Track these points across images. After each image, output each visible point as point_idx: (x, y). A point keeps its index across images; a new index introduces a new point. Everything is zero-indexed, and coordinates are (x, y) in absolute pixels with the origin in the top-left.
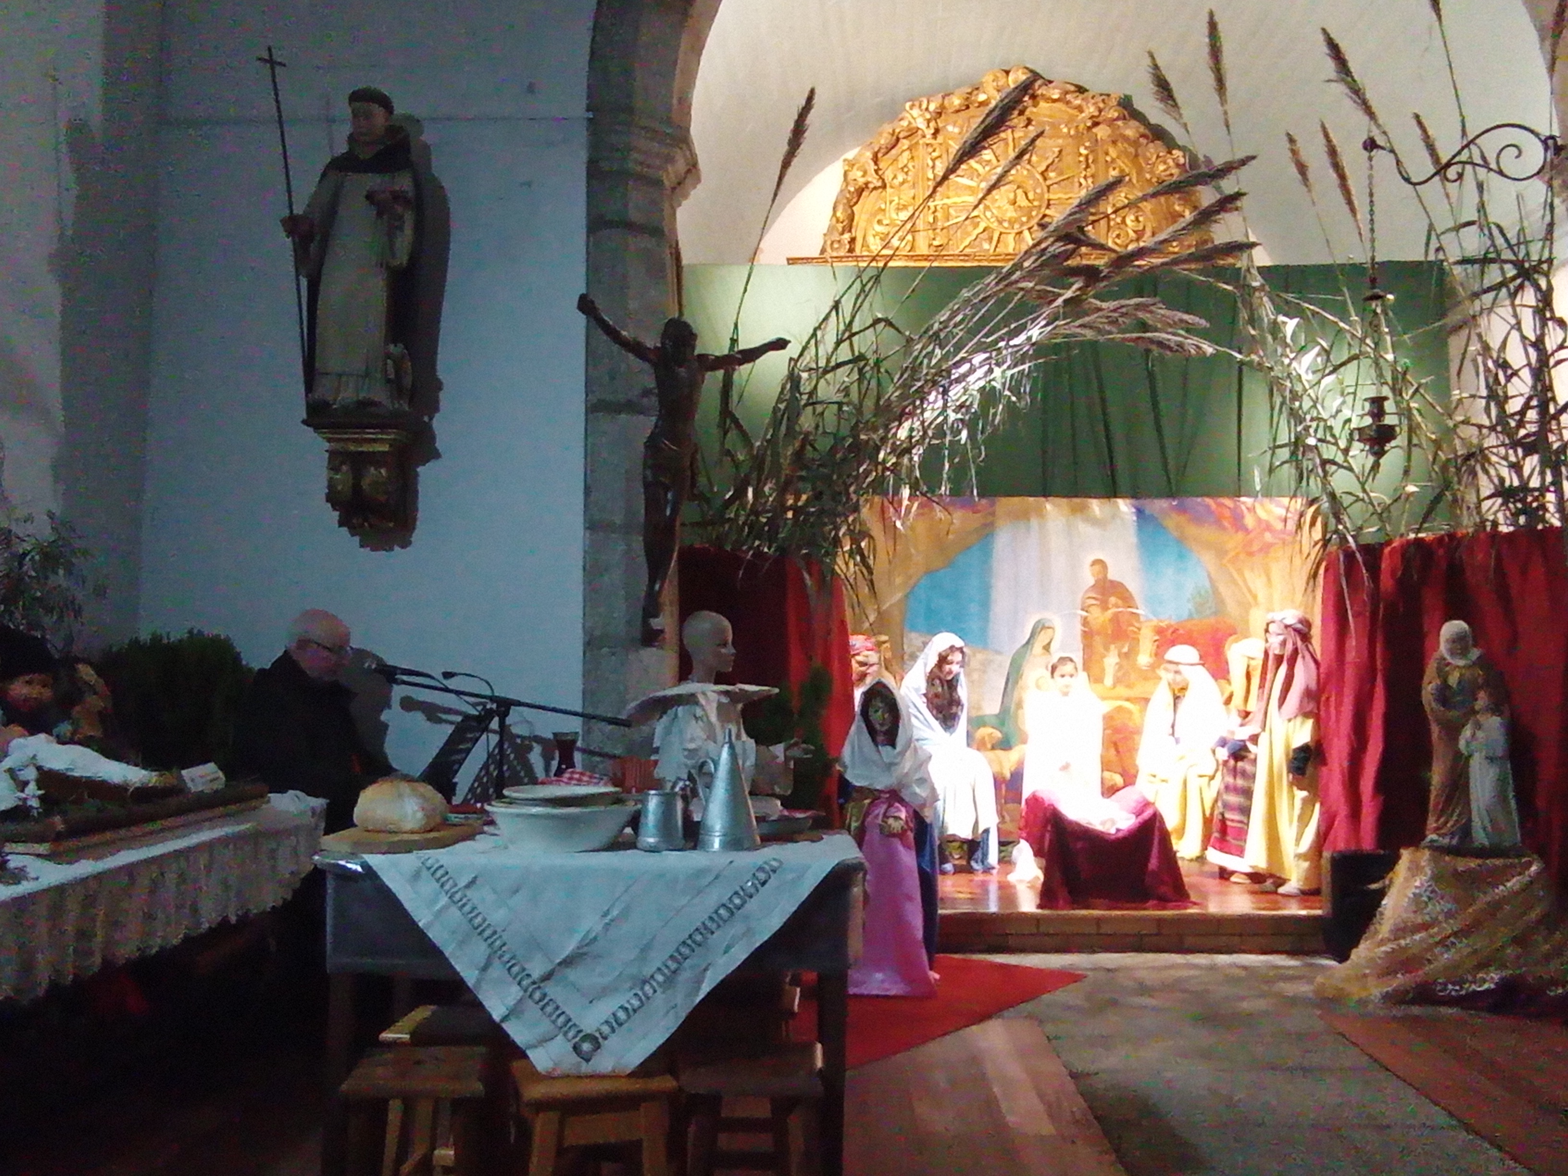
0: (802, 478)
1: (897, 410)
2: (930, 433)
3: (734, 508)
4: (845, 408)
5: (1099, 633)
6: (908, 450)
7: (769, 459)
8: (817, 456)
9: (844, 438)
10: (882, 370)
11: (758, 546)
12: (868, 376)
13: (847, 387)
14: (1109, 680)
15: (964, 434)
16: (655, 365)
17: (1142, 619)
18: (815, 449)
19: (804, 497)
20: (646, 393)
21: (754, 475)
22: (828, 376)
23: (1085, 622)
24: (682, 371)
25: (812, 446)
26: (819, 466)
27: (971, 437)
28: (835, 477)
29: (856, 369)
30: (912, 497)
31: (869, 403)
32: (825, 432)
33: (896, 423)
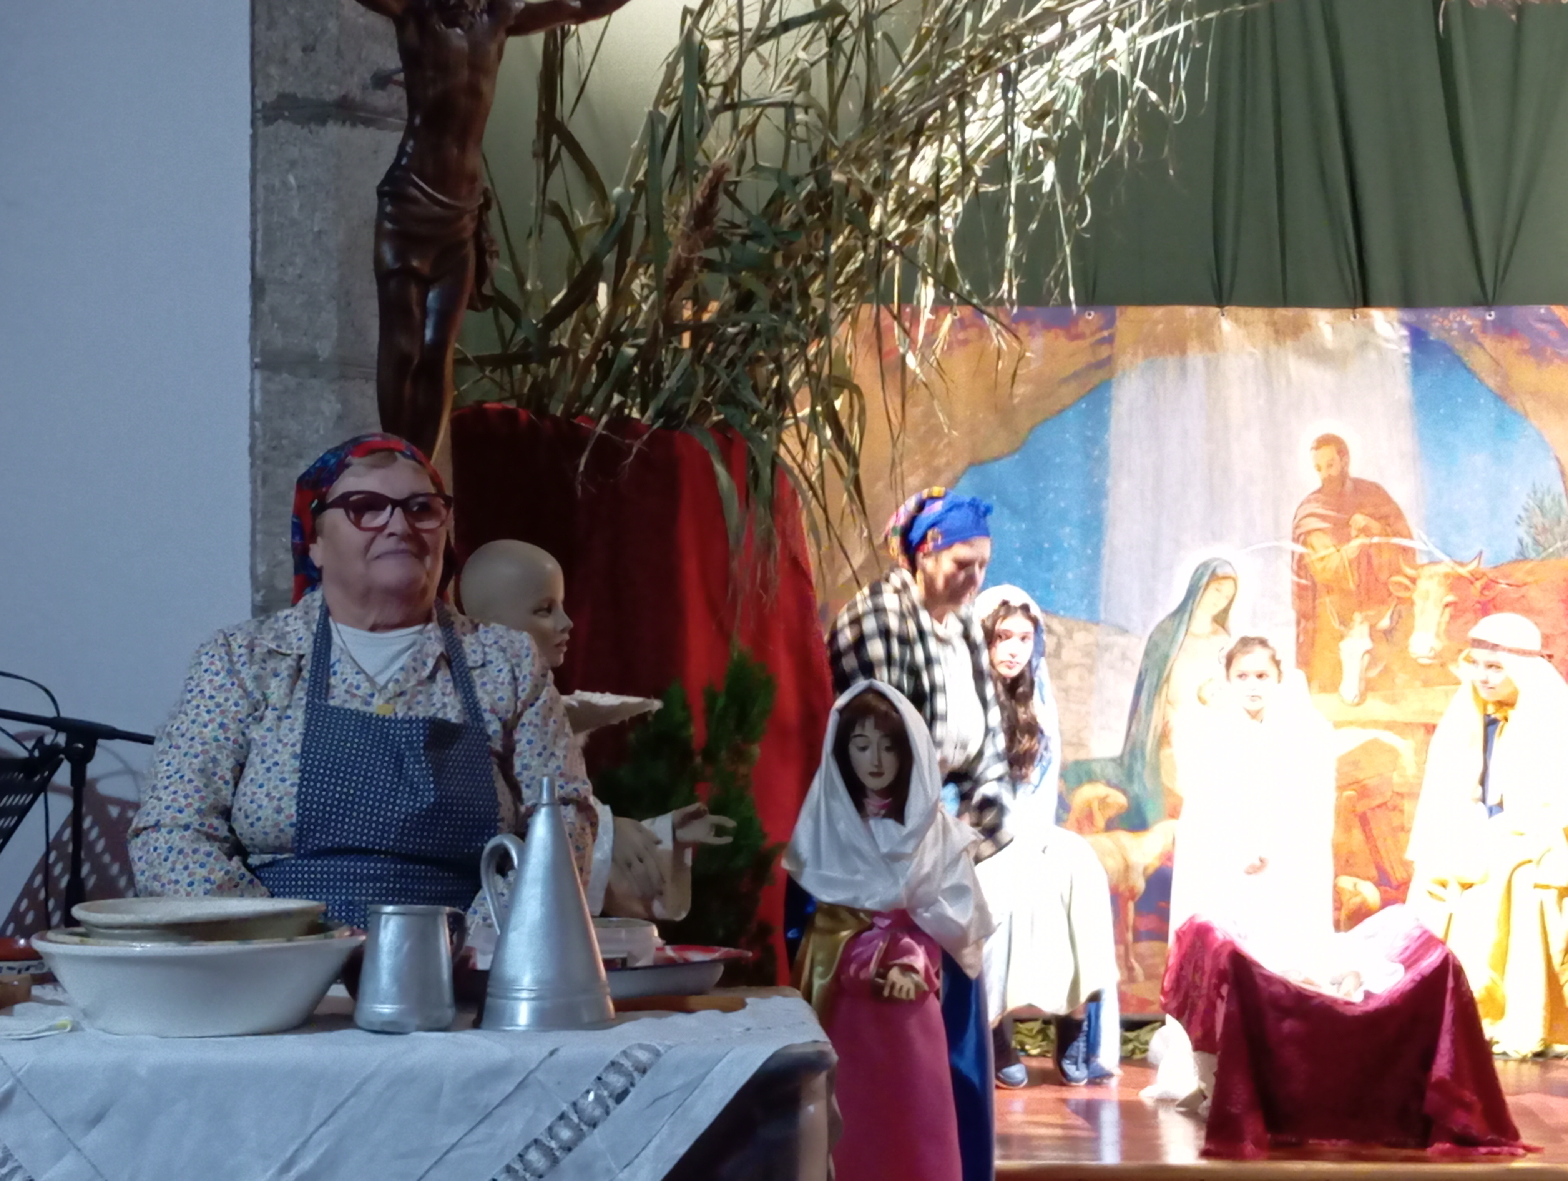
0: (709, 265)
1: (909, 121)
2: (978, 170)
3: (570, 323)
4: (800, 116)
5: (1329, 590)
6: (932, 207)
7: (640, 224)
8: (739, 217)
9: (796, 181)
10: (879, 35)
11: (621, 406)
12: (847, 46)
13: (803, 72)
14: (1350, 684)
15: (1049, 174)
16: (400, 24)
17: (1421, 559)
18: (737, 202)
19: (714, 306)
20: (381, 81)
21: (610, 259)
22: (765, 49)
23: (1301, 566)
24: (457, 36)
25: (732, 197)
26: (745, 238)
27: (1065, 174)
28: (778, 262)
29: (822, 33)
30: (941, 305)
31: (850, 106)
32: (757, 168)
33: (907, 149)
